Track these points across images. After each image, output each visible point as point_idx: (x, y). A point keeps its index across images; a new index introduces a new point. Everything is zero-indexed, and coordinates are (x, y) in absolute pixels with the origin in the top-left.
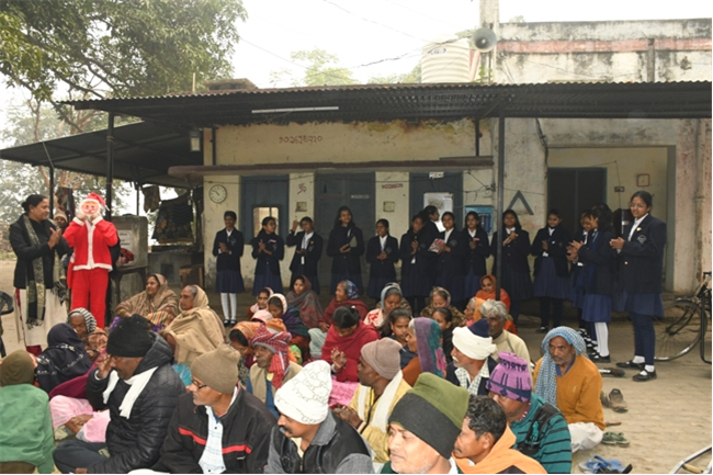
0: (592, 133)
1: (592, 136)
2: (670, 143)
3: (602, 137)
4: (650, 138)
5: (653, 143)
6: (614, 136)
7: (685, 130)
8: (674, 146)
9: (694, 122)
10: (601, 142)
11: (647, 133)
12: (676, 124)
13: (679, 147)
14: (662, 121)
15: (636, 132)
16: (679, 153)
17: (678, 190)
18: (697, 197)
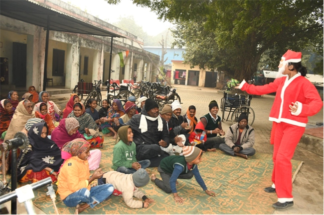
0: (7, 24)
1: (7, 25)
2: (32, 34)
3: (11, 27)
4: (26, 31)
5: (27, 33)
6: (15, 27)
7: (36, 30)
8: (33, 36)
9: (39, 27)
10: (11, 29)
11: (26, 28)
12: (34, 27)
13: (35, 36)
14: (30, 24)
15: (22, 27)
16: (35, 38)
17: (34, 52)
18: (39, 56)
